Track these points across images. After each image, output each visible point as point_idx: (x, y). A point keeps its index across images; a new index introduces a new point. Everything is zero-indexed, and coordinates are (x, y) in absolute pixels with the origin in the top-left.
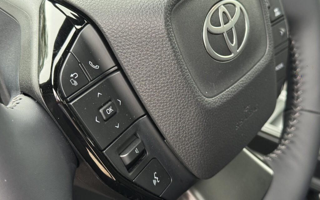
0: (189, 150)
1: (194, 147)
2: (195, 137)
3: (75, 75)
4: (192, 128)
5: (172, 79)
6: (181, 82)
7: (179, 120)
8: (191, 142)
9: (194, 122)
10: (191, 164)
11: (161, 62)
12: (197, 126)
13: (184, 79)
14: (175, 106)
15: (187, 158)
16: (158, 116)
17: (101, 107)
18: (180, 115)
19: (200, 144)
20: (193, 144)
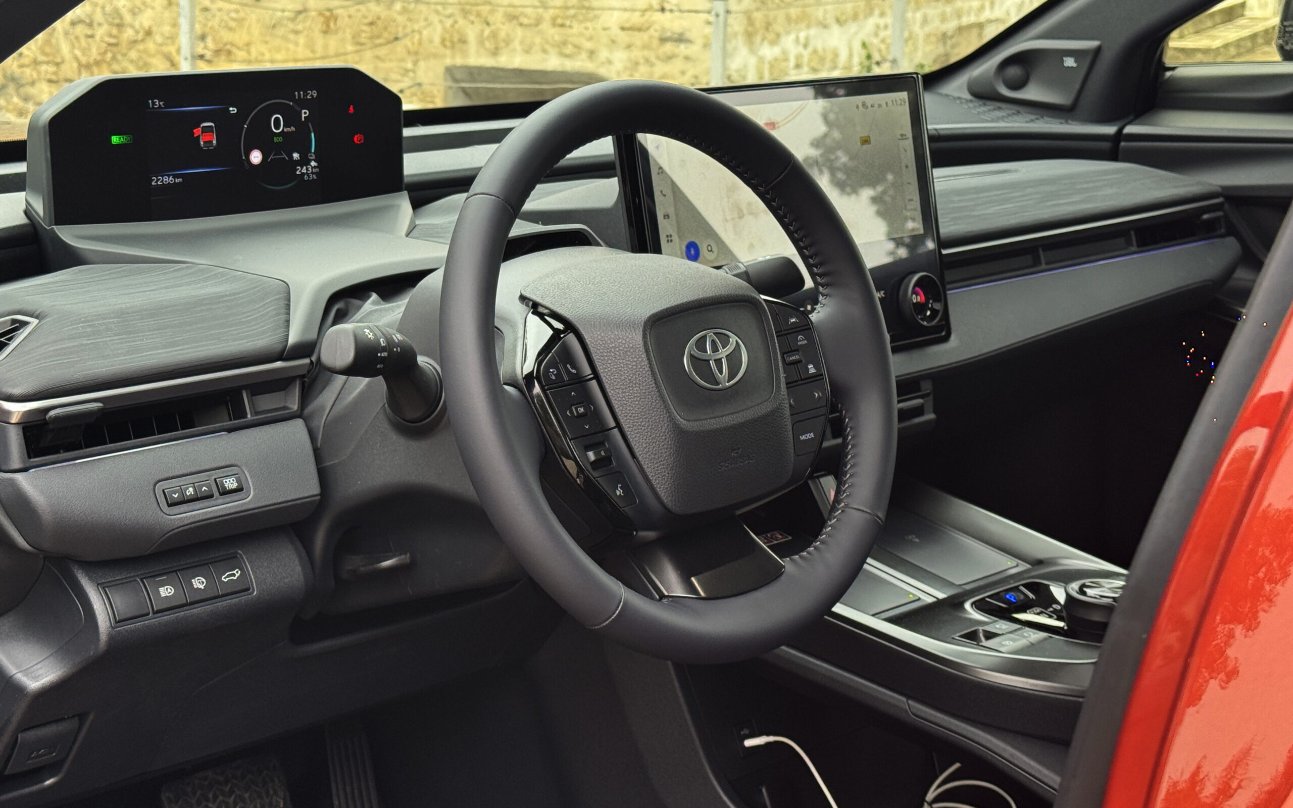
0: (658, 470)
1: (664, 468)
2: (666, 457)
3: (554, 371)
4: (663, 446)
5: (645, 390)
6: (654, 395)
7: (649, 434)
8: (661, 461)
9: (665, 439)
10: (660, 488)
11: (636, 371)
12: (668, 445)
13: (657, 392)
14: (646, 418)
15: (656, 480)
16: (629, 427)
17: (574, 405)
18: (651, 429)
19: (671, 466)
20: (663, 465)
